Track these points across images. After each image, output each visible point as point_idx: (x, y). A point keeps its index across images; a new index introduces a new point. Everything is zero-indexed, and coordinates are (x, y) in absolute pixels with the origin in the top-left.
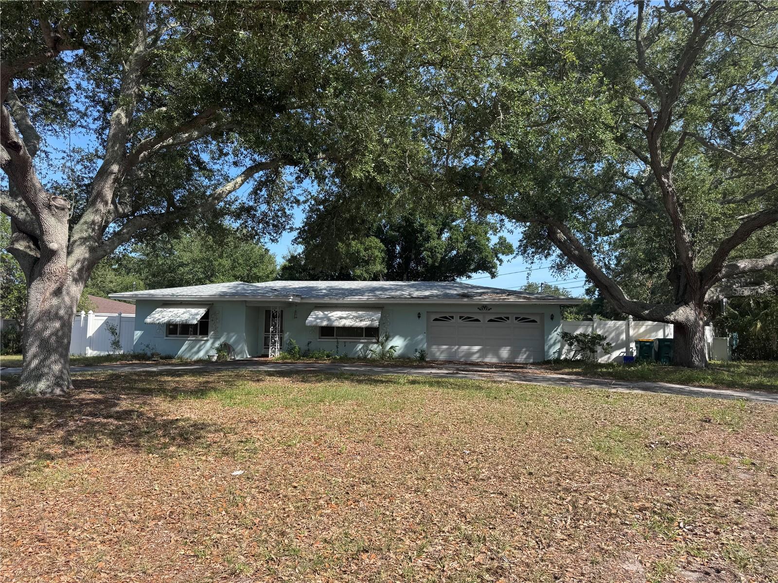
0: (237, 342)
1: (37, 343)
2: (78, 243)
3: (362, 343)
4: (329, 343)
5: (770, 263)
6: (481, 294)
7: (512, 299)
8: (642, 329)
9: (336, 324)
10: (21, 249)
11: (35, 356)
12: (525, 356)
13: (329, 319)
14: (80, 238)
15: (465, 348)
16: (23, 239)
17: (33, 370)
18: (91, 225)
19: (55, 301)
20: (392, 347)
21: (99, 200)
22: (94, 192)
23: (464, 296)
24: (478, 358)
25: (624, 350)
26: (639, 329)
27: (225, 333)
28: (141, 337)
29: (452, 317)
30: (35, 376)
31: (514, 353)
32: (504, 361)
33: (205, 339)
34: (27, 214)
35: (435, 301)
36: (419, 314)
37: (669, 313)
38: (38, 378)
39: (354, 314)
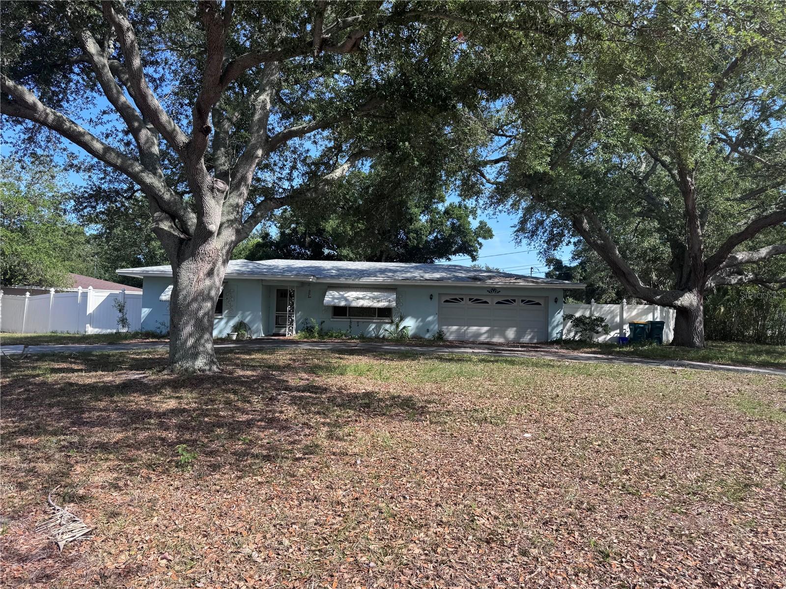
0: (252, 321)
1: (192, 322)
2: (226, 225)
3: (374, 323)
4: (342, 323)
5: (763, 256)
6: (490, 278)
7: (522, 283)
8: (634, 313)
9: (354, 304)
10: (166, 228)
11: (191, 335)
12: (529, 337)
13: (346, 300)
14: (228, 221)
15: (475, 328)
16: (167, 219)
17: (190, 348)
18: (236, 207)
19: (208, 282)
20: (404, 327)
21: (243, 183)
22: (239, 176)
23: (475, 279)
24: (487, 338)
25: (618, 331)
26: (632, 312)
27: (240, 312)
28: (150, 314)
29: (462, 299)
30: (192, 354)
31: (520, 334)
32: (511, 341)
33: (220, 317)
34: (171, 194)
35: (450, 283)
36: (431, 295)
37: (677, 299)
38: (195, 356)
39: (369, 294)
